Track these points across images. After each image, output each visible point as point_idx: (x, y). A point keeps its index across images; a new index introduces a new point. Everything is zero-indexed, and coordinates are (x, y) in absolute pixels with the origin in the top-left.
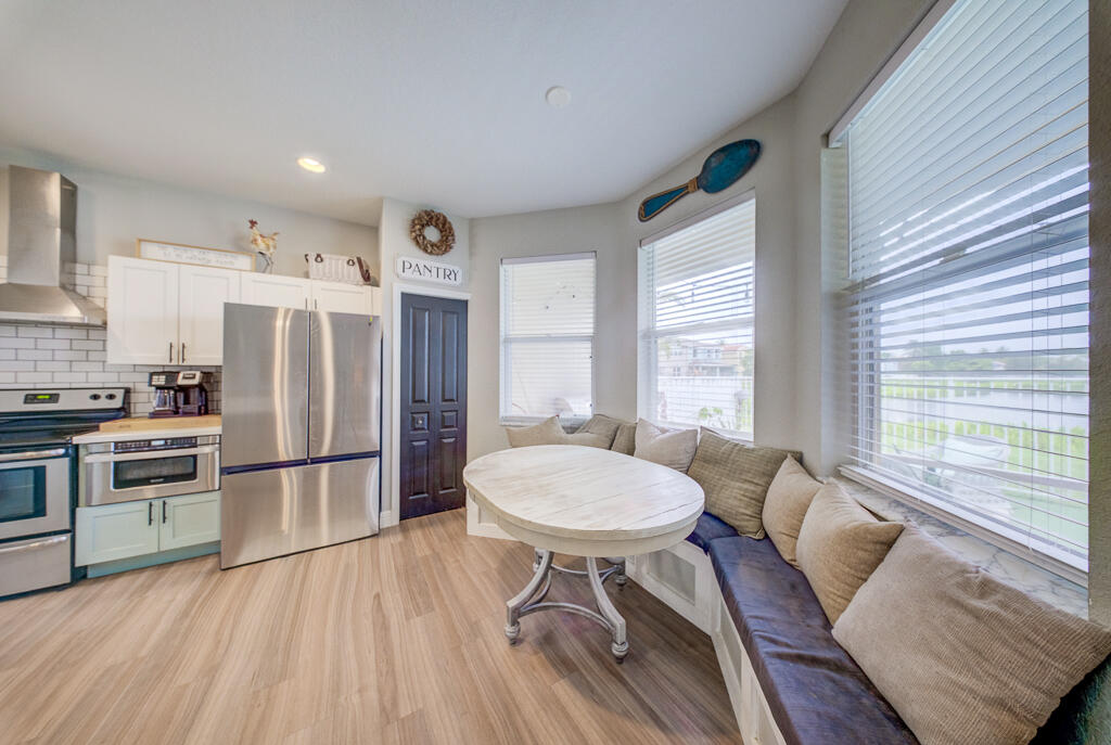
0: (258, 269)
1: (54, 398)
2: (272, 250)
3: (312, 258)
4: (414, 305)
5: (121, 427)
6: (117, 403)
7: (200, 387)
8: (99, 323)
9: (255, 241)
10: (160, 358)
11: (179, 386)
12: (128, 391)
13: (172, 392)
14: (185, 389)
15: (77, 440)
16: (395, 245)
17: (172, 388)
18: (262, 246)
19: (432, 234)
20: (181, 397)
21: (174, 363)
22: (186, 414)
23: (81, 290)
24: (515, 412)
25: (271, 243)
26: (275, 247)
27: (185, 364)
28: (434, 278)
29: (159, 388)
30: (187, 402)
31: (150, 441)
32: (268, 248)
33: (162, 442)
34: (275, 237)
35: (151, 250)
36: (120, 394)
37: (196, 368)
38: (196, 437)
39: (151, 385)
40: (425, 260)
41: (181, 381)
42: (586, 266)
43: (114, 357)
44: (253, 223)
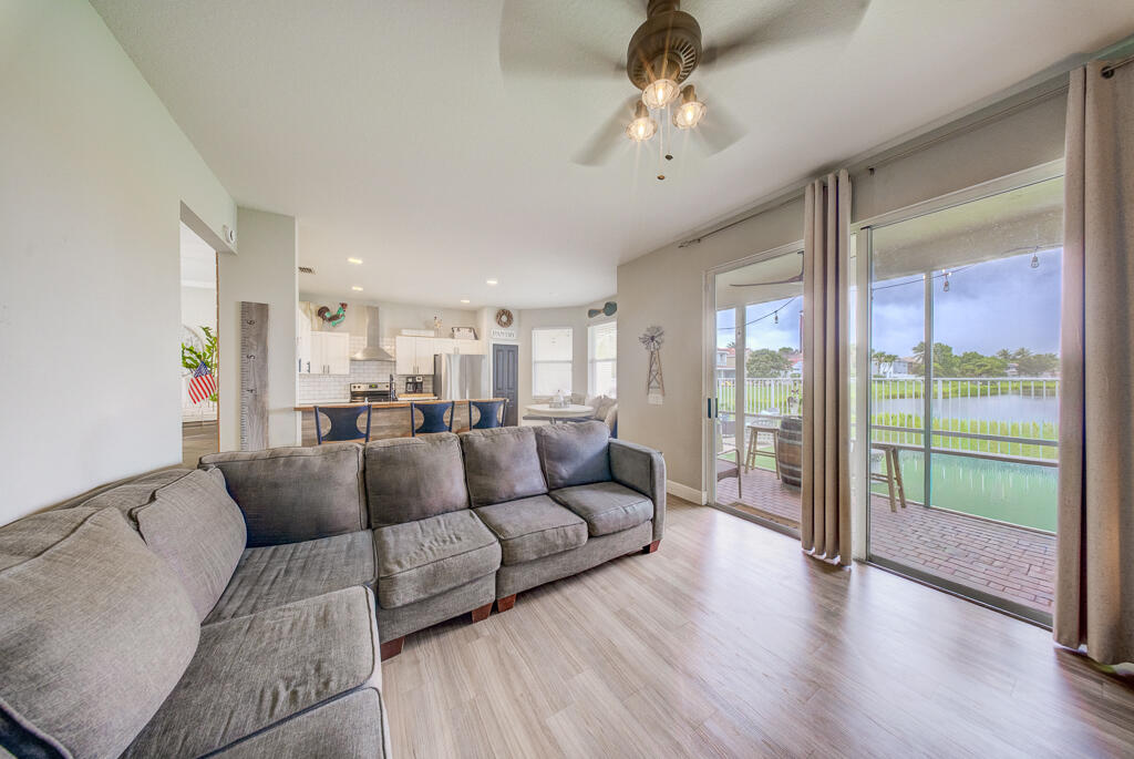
0: (437, 336)
1: (376, 387)
3: (455, 330)
4: (498, 349)
7: (421, 382)
9: (436, 325)
10: (410, 372)
16: (487, 323)
18: (438, 327)
19: (504, 318)
24: (538, 394)
25: (441, 325)
27: (418, 374)
28: (505, 337)
32: (440, 327)
37: (422, 376)
39: (405, 382)
40: (503, 330)
41: (417, 381)
42: (570, 331)
44: (435, 318)
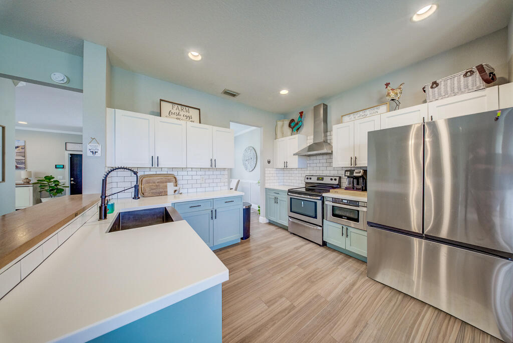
0: (391, 109)
1: (322, 179)
2: (399, 95)
3: (428, 89)
5: (335, 192)
6: (337, 182)
7: (362, 176)
8: (330, 152)
9: (388, 94)
10: (348, 164)
11: (354, 176)
12: (340, 178)
13: (352, 179)
14: (357, 178)
15: (324, 195)
17: (351, 177)
18: (392, 95)
20: (355, 181)
21: (353, 166)
22: (358, 189)
23: (329, 141)
25: (398, 91)
26: (401, 93)
27: (357, 166)
29: (348, 177)
30: (358, 184)
31: (342, 199)
32: (397, 94)
33: (346, 201)
34: (402, 87)
35: (346, 119)
36: (338, 178)
37: (360, 168)
38: (359, 202)
39: (345, 176)
41: (355, 174)
43: (335, 165)
44: (387, 85)
